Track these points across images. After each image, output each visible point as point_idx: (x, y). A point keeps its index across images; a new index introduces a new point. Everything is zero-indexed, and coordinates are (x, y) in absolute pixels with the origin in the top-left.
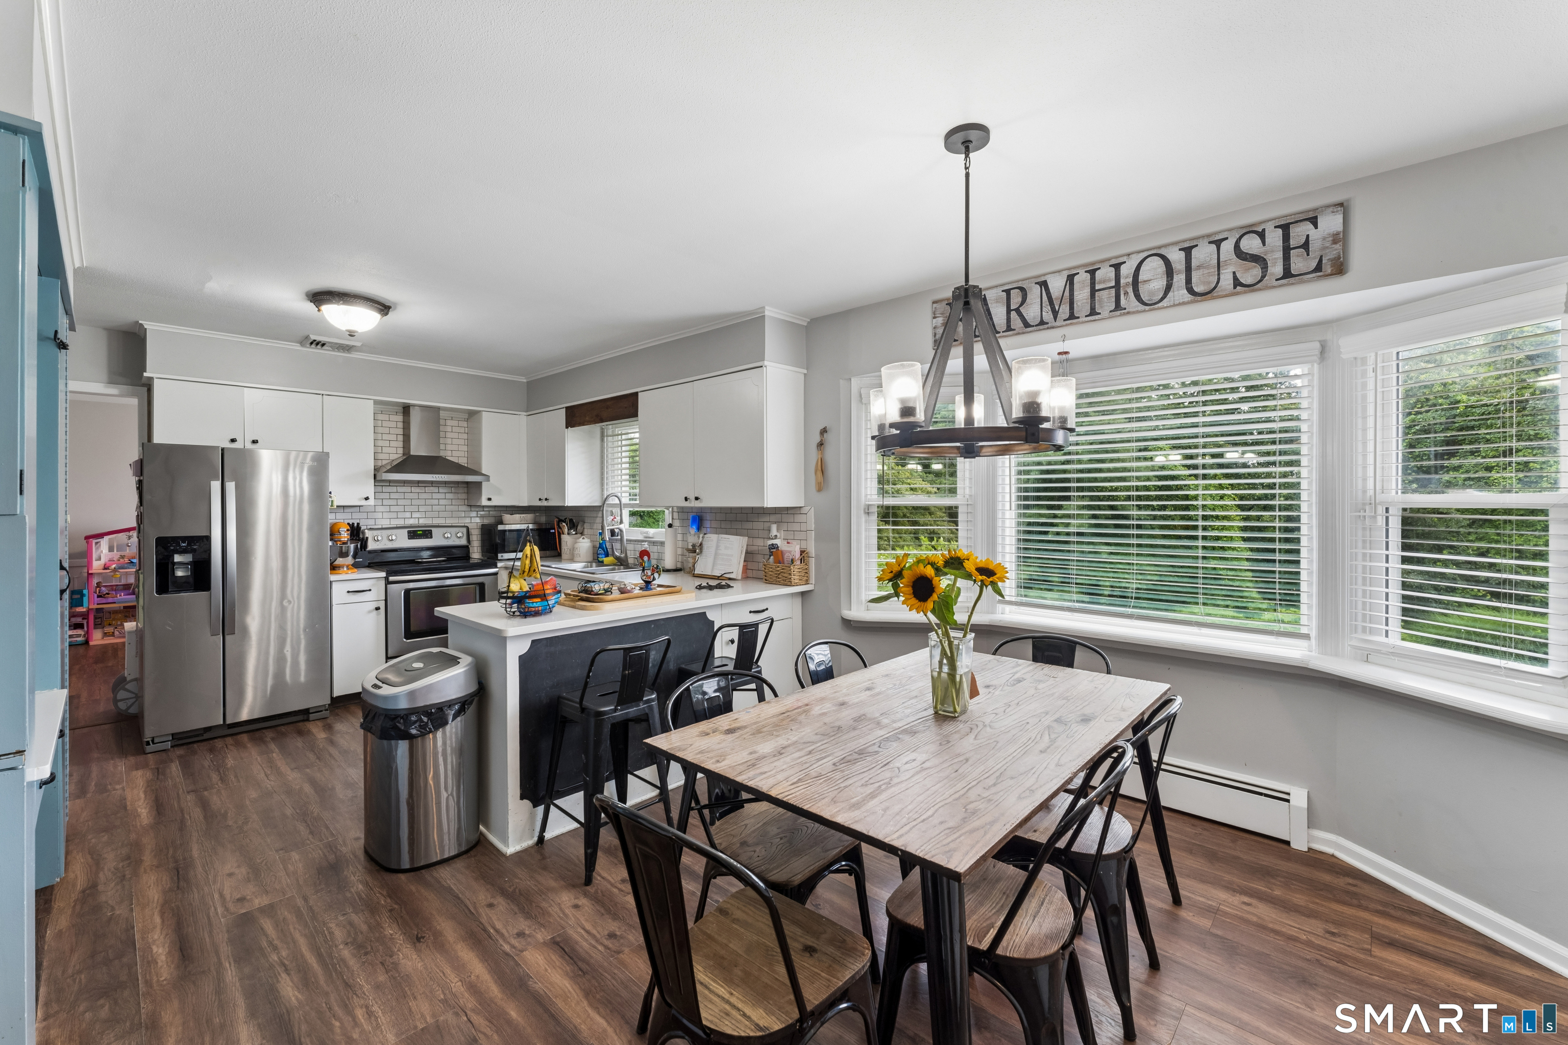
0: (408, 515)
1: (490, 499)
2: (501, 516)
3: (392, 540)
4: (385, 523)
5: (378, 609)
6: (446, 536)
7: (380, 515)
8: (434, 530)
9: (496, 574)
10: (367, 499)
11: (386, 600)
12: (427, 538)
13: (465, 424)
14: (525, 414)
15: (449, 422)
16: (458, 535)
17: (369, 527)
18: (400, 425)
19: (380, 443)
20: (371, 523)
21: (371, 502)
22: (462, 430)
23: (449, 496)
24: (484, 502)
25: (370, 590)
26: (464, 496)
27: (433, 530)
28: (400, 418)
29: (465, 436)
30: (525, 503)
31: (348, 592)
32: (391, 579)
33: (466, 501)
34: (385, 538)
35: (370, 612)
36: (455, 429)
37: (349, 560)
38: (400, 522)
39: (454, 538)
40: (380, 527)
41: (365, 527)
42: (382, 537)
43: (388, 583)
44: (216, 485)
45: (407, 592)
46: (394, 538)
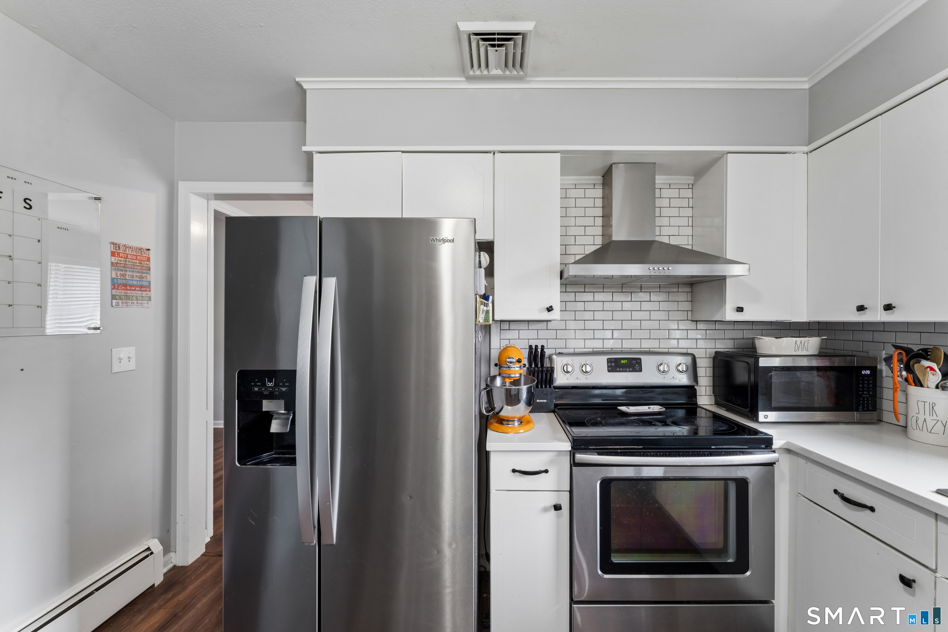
0: (608, 334)
1: (740, 309)
2: (753, 339)
3: (586, 372)
4: (578, 345)
5: (557, 508)
6: (661, 368)
7: (571, 334)
8: (645, 359)
9: (771, 464)
10: (550, 309)
11: (571, 492)
12: (634, 370)
13: (689, 193)
14: (806, 149)
15: (666, 193)
16: (680, 368)
17: (558, 351)
18: (599, 203)
19: (573, 231)
20: (559, 344)
21: (556, 315)
22: (685, 203)
23: (664, 306)
24: (731, 315)
25: (546, 471)
26: (687, 306)
27: (642, 357)
28: (599, 192)
29: (689, 212)
30: (803, 317)
31: (514, 471)
32: (580, 457)
33: (690, 313)
34: (577, 369)
35: (545, 510)
36: (674, 203)
37: (521, 409)
38: (597, 345)
39: (673, 371)
40: (572, 351)
41: (553, 351)
42: (573, 367)
43: (574, 464)
44: (311, 282)
45: (606, 483)
46: (589, 369)
